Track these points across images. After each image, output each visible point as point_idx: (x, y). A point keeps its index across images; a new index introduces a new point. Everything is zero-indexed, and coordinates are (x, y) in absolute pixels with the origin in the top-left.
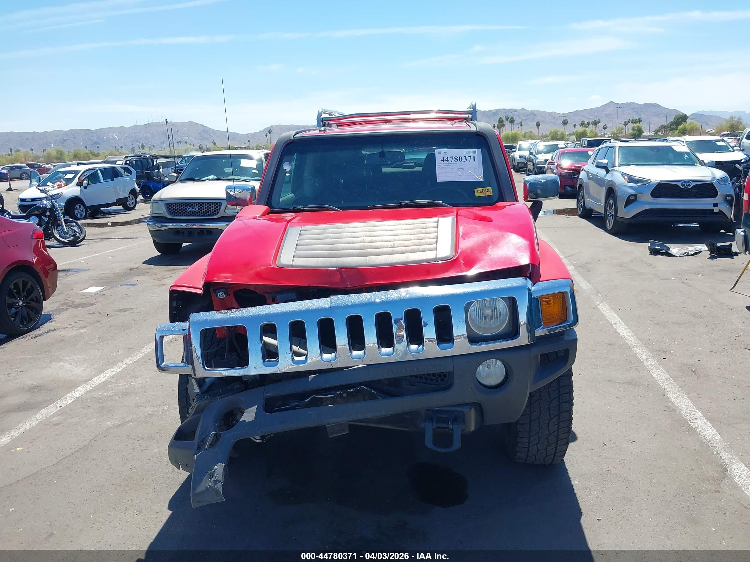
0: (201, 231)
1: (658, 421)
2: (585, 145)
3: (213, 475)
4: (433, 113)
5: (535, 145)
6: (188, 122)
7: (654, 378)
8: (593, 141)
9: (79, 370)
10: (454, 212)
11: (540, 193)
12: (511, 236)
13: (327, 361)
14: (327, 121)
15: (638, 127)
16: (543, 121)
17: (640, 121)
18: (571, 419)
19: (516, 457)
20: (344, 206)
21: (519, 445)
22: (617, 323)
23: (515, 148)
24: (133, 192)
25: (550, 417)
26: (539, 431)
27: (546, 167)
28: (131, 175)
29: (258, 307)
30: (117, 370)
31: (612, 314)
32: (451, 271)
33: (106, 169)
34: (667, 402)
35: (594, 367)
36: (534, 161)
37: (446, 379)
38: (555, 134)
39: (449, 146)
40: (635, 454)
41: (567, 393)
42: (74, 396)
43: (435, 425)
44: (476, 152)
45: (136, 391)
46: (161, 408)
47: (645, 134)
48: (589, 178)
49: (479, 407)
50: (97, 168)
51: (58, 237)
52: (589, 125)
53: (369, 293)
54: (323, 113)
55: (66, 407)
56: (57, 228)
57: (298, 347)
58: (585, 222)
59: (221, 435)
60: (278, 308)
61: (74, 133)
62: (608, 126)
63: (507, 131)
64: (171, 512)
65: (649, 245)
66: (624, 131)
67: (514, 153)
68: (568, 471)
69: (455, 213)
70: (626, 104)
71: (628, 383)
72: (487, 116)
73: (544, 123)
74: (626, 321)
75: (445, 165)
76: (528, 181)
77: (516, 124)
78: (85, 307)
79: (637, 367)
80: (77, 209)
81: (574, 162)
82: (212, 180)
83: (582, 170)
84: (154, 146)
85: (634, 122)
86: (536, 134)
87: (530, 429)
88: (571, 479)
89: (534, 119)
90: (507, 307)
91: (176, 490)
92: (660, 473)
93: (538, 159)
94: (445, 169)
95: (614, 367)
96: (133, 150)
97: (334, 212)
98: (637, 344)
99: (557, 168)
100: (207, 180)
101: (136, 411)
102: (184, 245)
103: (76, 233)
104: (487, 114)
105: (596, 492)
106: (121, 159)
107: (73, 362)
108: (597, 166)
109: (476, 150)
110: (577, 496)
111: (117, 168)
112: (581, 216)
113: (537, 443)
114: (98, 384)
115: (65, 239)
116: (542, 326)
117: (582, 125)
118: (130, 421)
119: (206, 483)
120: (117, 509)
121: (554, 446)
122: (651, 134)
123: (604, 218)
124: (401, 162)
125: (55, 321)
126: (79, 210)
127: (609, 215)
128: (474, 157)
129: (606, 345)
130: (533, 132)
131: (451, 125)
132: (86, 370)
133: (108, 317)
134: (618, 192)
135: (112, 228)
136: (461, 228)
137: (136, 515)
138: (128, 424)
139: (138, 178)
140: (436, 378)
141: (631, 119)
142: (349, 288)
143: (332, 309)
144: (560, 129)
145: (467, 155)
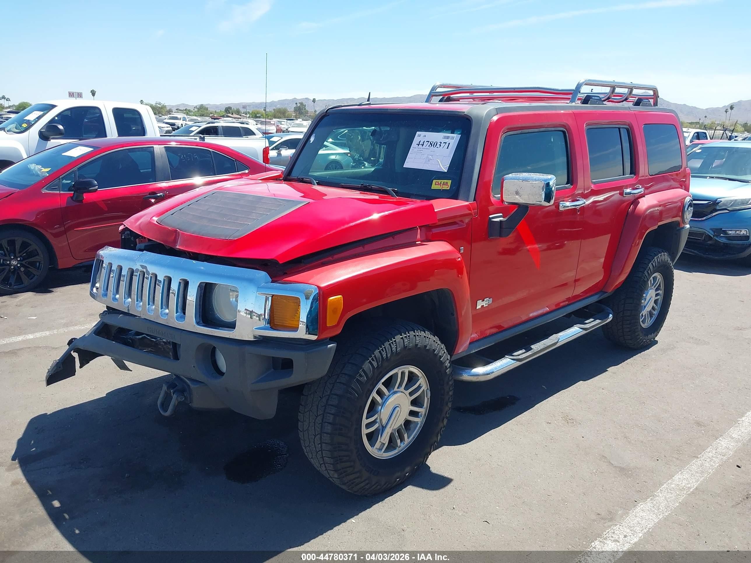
13: (126, 305)
68: (368, 509)
75: (418, 150)
88: (355, 516)
94: (417, 154)
105: (350, 538)
109: (455, 135)
128: (449, 143)
143: (136, 261)
145: (444, 141)
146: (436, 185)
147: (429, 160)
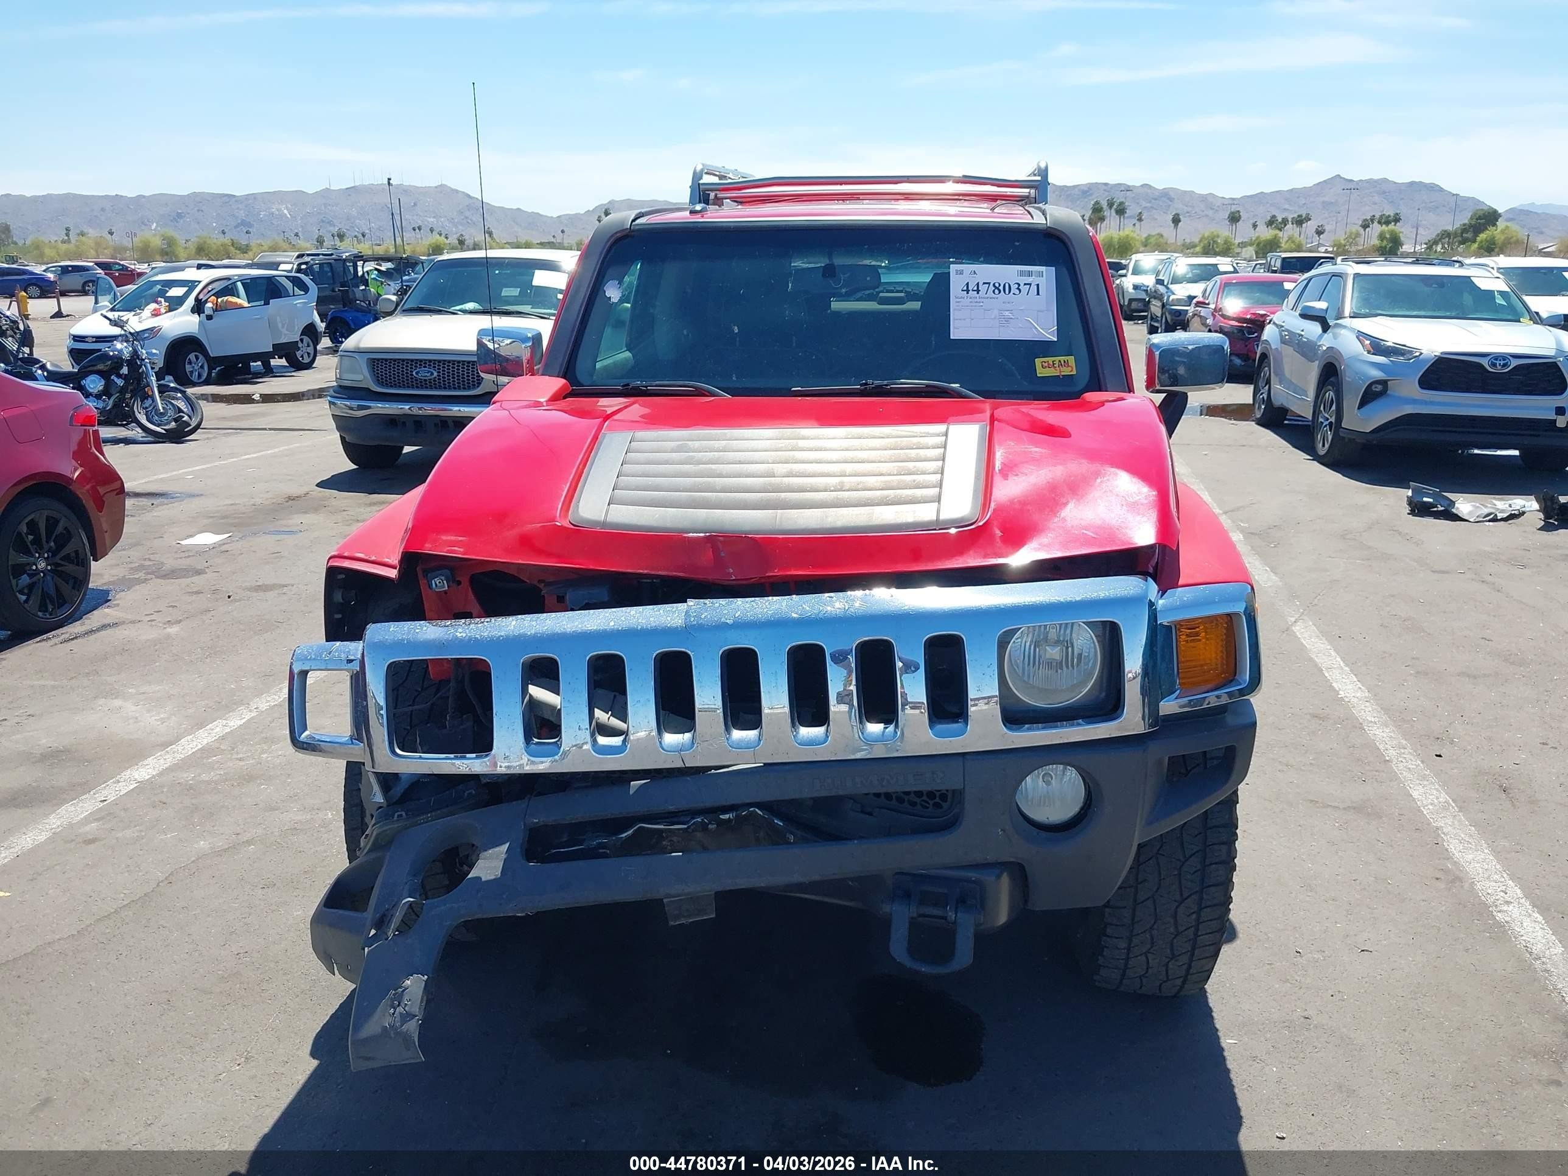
0: (441, 421)
1: (1423, 904)
2: (1276, 269)
3: (399, 998)
4: (951, 182)
5: (1169, 262)
6: (436, 187)
7: (1414, 800)
8: (1294, 260)
9: (153, 718)
10: (985, 412)
11: (1181, 376)
12: (1116, 474)
13: (672, 750)
14: (712, 190)
15: (1392, 232)
16: (1188, 212)
17: (1397, 220)
18: (1229, 900)
19: (1096, 977)
20: (738, 385)
21: (1105, 953)
22: (1335, 668)
23: (1124, 267)
24: (310, 331)
25: (1181, 895)
26: (1153, 926)
27: (1189, 312)
28: (306, 293)
29: (520, 616)
30: (235, 722)
31: (1322, 645)
32: (971, 552)
33: (255, 279)
34: (1444, 859)
35: (1280, 767)
36: (1165, 298)
37: (945, 805)
38: (1212, 242)
39: (982, 259)
40: (1367, 979)
41: (1223, 843)
42: (137, 777)
43: (913, 911)
44: (1044, 273)
45: (271, 774)
46: (321, 815)
47: (1407, 248)
48: (1283, 341)
49: (1019, 873)
50: (236, 278)
51: (144, 421)
52: (1285, 225)
53: (775, 598)
54: (706, 173)
55: (115, 803)
56: (142, 401)
57: (608, 713)
58: (1268, 436)
59: (424, 907)
60: (564, 623)
61: (199, 201)
62: (1327, 228)
63: (1108, 231)
64: (315, 1063)
65: (1410, 493)
66: (1361, 240)
67: (1123, 279)
68: (1214, 1014)
69: (988, 414)
70: (1368, 181)
71: (1354, 808)
72: (1068, 196)
73: (1190, 216)
74: (1353, 665)
75: (971, 302)
76: (1157, 346)
77: (1128, 218)
78: (184, 577)
79: (1377, 773)
80: (190, 363)
81: (1253, 303)
82: (472, 312)
83: (1269, 323)
84: (364, 236)
85: (1383, 221)
86: (1172, 240)
87: (1133, 919)
88: (1219, 1034)
89: (1169, 206)
90: (1097, 644)
91: (332, 1011)
92: (1424, 1029)
93: (1174, 294)
94: (972, 310)
95: (1324, 769)
96: (320, 241)
97: (713, 398)
98: (1376, 720)
99: (1214, 316)
100: (459, 313)
101: (265, 820)
102: (407, 449)
103: (182, 414)
104: (1069, 193)
105: (1275, 1069)
106: (288, 260)
107: (142, 701)
108: (1304, 316)
109: (1043, 269)
110: (1232, 1076)
111: (276, 278)
112: (1264, 423)
113: (1148, 952)
114: (190, 753)
115: (158, 426)
116: (1178, 691)
117: (1271, 225)
118: (249, 842)
119: (383, 1018)
120: (197, 1048)
121: (1184, 959)
122: (1418, 248)
123: (1311, 428)
124: (877, 290)
125: (118, 605)
126: (195, 365)
127: (1322, 423)
128: (1038, 285)
129: (1308, 717)
130: (1165, 235)
131: (989, 211)
132: (168, 718)
133: (229, 602)
134: (1347, 374)
135: (259, 406)
136: (1001, 451)
137: (239, 1065)
138: (245, 849)
139: (321, 301)
140: (923, 801)
141: (1377, 216)
142: (734, 582)
143: (689, 630)
144: (1224, 231)
145: (1023, 280)
146: (1044, 368)
147: (1008, 320)
